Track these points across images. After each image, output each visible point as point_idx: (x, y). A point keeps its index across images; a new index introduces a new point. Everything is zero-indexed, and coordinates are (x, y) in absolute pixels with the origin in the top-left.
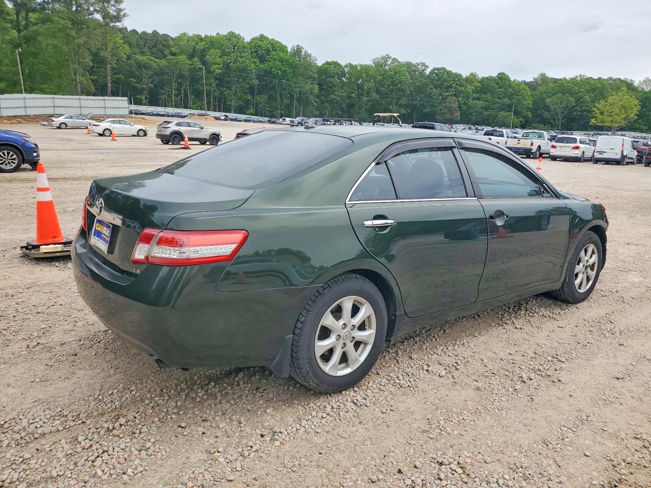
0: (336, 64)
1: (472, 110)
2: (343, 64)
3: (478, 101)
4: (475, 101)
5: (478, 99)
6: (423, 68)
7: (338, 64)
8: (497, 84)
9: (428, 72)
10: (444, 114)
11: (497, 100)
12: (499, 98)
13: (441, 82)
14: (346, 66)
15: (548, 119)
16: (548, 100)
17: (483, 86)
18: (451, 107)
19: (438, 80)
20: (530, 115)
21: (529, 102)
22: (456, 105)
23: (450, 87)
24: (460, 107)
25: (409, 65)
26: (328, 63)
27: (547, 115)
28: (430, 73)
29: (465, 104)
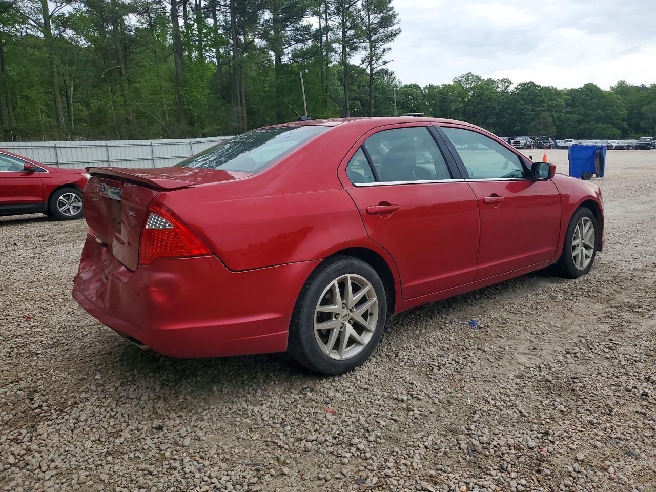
0: (416, 86)
1: (566, 124)
2: (422, 86)
3: (571, 115)
4: (568, 115)
5: (571, 112)
6: (507, 84)
7: (418, 86)
8: (587, 95)
9: (511, 88)
10: (539, 130)
11: (590, 112)
12: (593, 110)
13: (533, 97)
14: (427, 87)
15: (646, 128)
16: (644, 108)
17: (573, 98)
18: (546, 123)
19: (528, 96)
20: (625, 125)
21: (624, 112)
22: (550, 120)
23: (542, 101)
24: (554, 122)
25: (490, 81)
26: (406, 86)
27: (643, 124)
28: (516, 88)
29: (558, 118)
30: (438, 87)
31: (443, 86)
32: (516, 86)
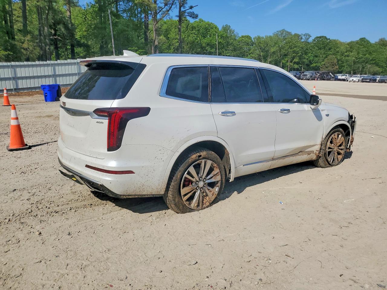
0: (248, 37)
1: (345, 64)
2: (253, 37)
4: (347, 58)
5: (348, 56)
6: (308, 37)
8: (360, 45)
9: (311, 40)
10: (327, 67)
13: (324, 45)
14: (255, 38)
18: (332, 62)
19: (321, 44)
20: (385, 65)
22: (336, 61)
23: (331, 48)
24: (338, 62)
26: (243, 37)
28: (314, 40)
29: (340, 60)
30: (263, 38)
31: (267, 37)
32: (313, 38)
